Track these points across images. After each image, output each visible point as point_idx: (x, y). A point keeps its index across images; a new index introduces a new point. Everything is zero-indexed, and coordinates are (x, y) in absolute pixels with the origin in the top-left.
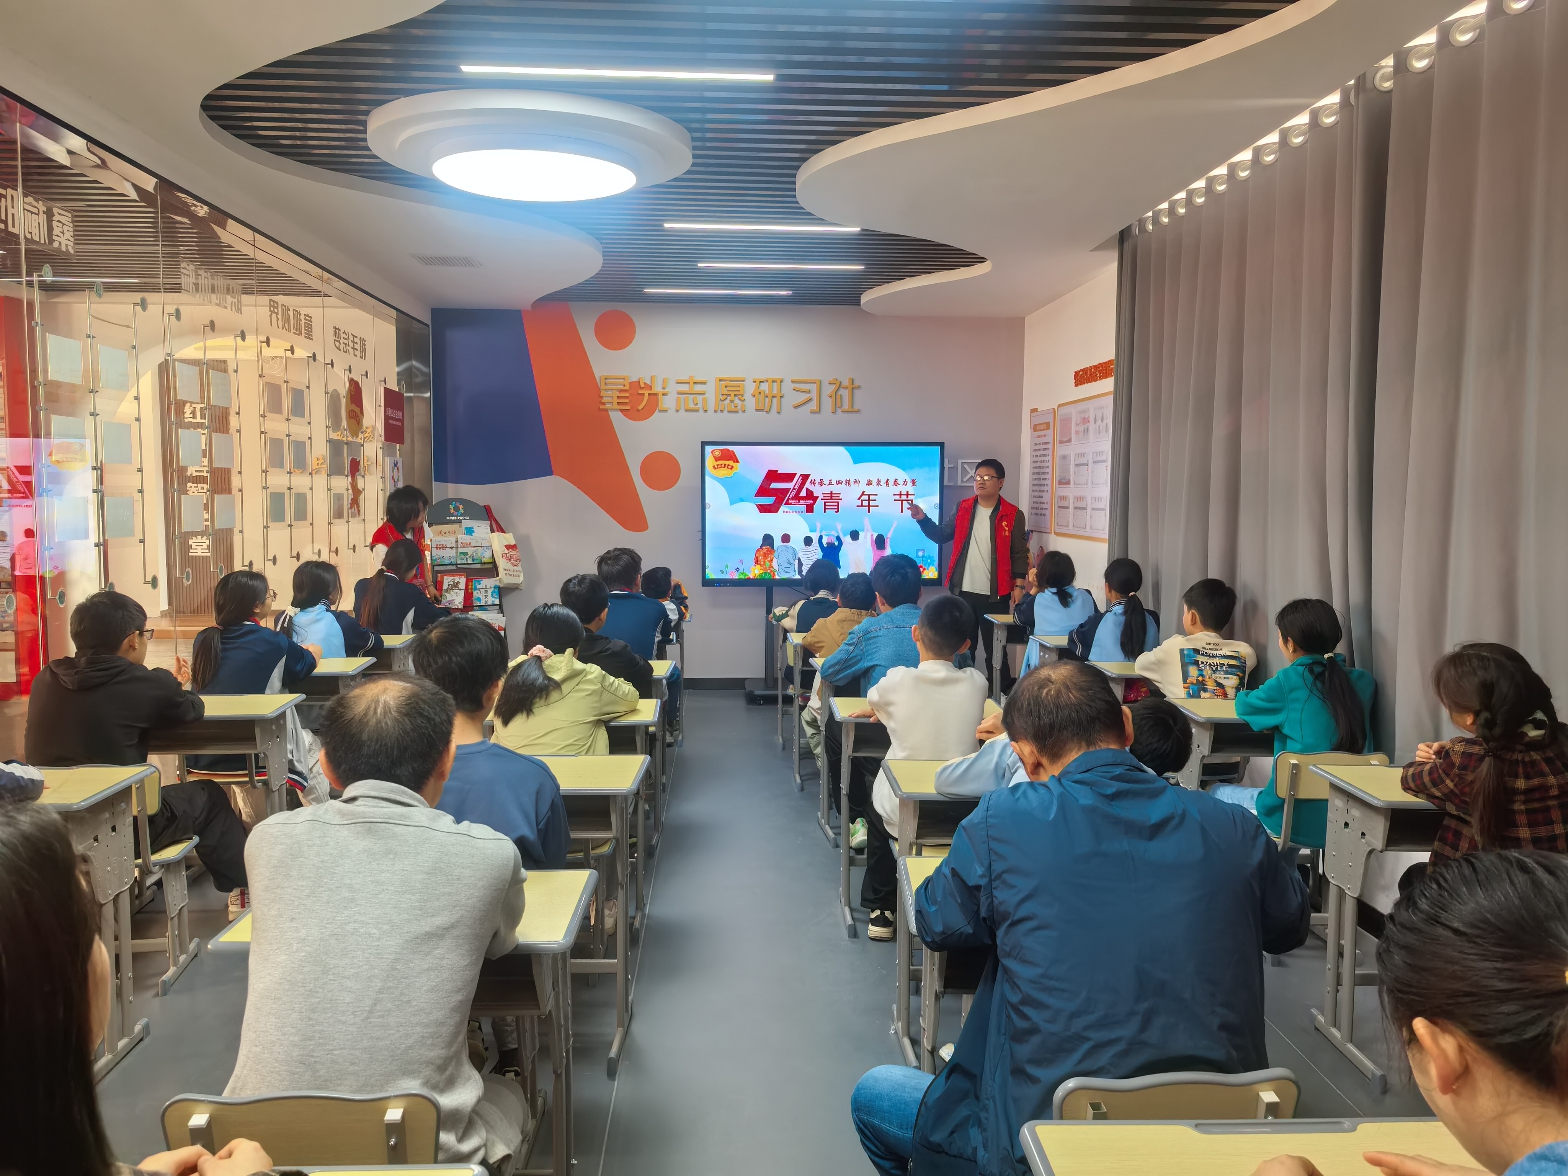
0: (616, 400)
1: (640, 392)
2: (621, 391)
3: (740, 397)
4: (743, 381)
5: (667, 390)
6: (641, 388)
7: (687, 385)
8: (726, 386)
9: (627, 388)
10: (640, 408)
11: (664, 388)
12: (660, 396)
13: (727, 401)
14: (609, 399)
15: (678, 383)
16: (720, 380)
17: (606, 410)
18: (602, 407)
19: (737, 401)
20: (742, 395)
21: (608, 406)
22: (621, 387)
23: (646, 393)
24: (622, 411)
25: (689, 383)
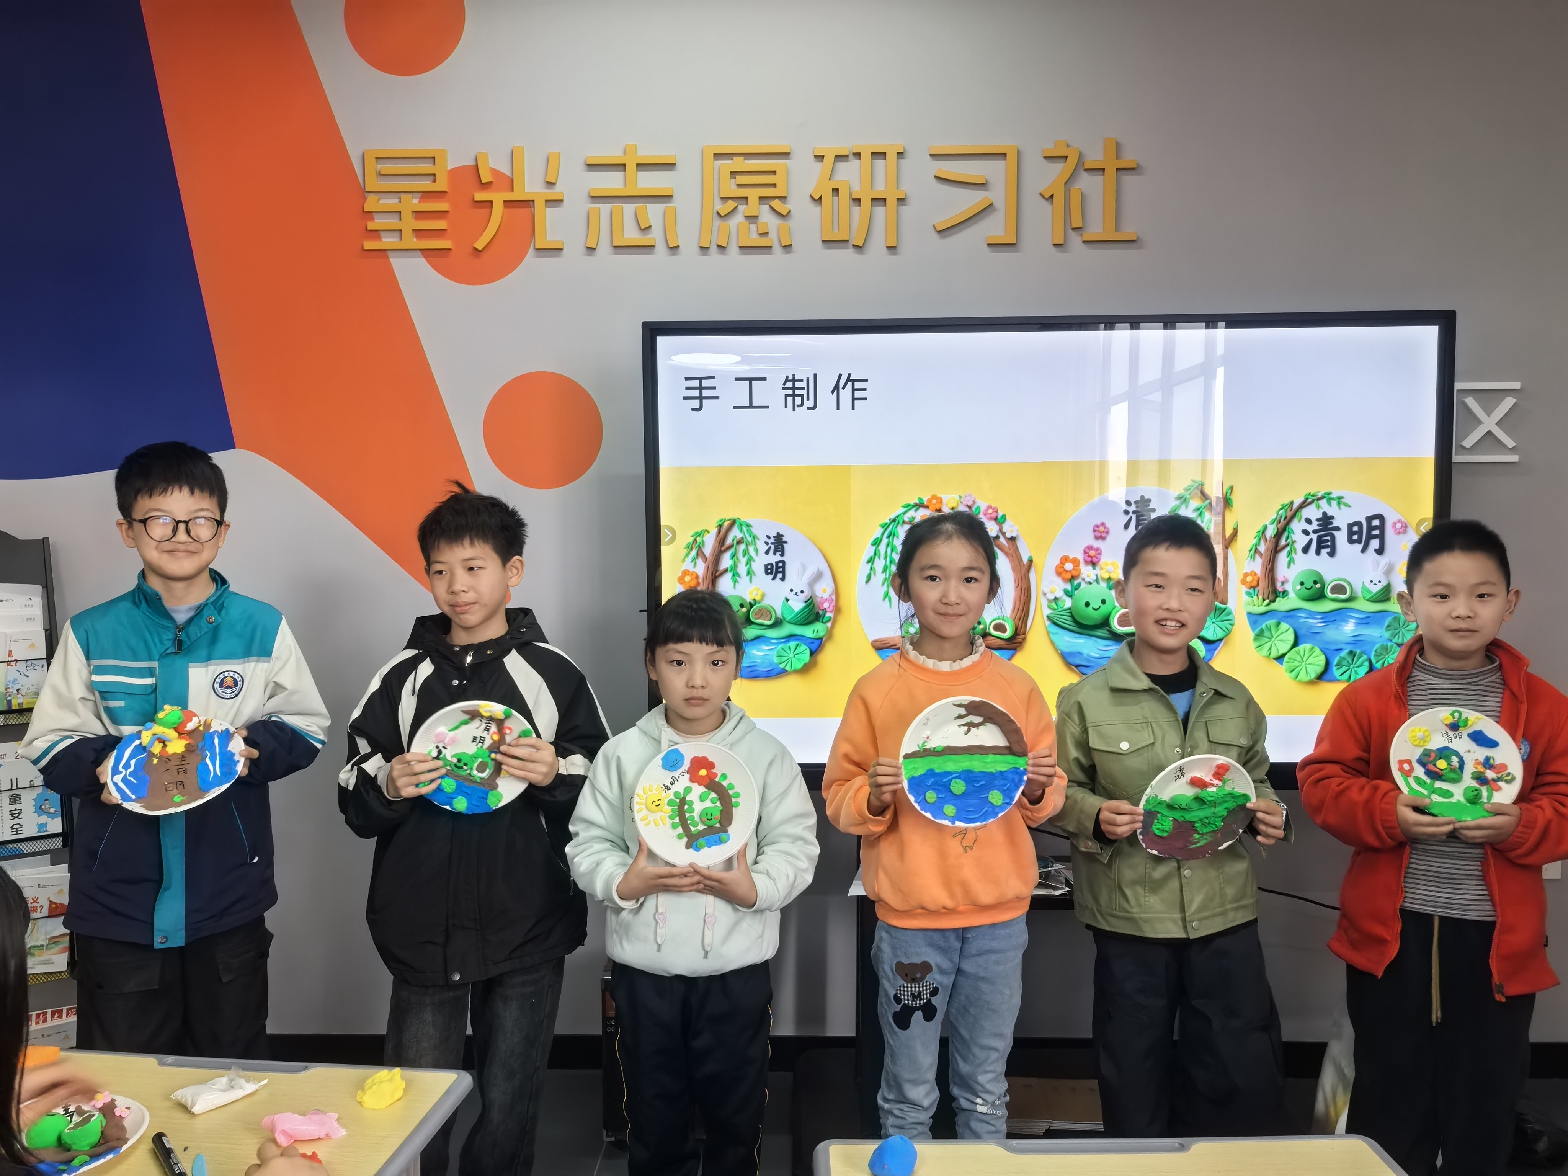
0: (409, 223)
1: (480, 196)
2: (427, 195)
3: (776, 204)
4: (786, 155)
5: (558, 188)
6: (485, 186)
7: (618, 175)
8: (734, 174)
9: (441, 184)
10: (480, 245)
11: (550, 184)
12: (539, 205)
13: (739, 218)
14: (390, 222)
15: (591, 167)
16: (717, 156)
17: (383, 253)
18: (369, 245)
19: (766, 217)
20: (783, 199)
21: (388, 241)
22: (426, 185)
23: (498, 198)
24: (427, 253)
25: (623, 167)
